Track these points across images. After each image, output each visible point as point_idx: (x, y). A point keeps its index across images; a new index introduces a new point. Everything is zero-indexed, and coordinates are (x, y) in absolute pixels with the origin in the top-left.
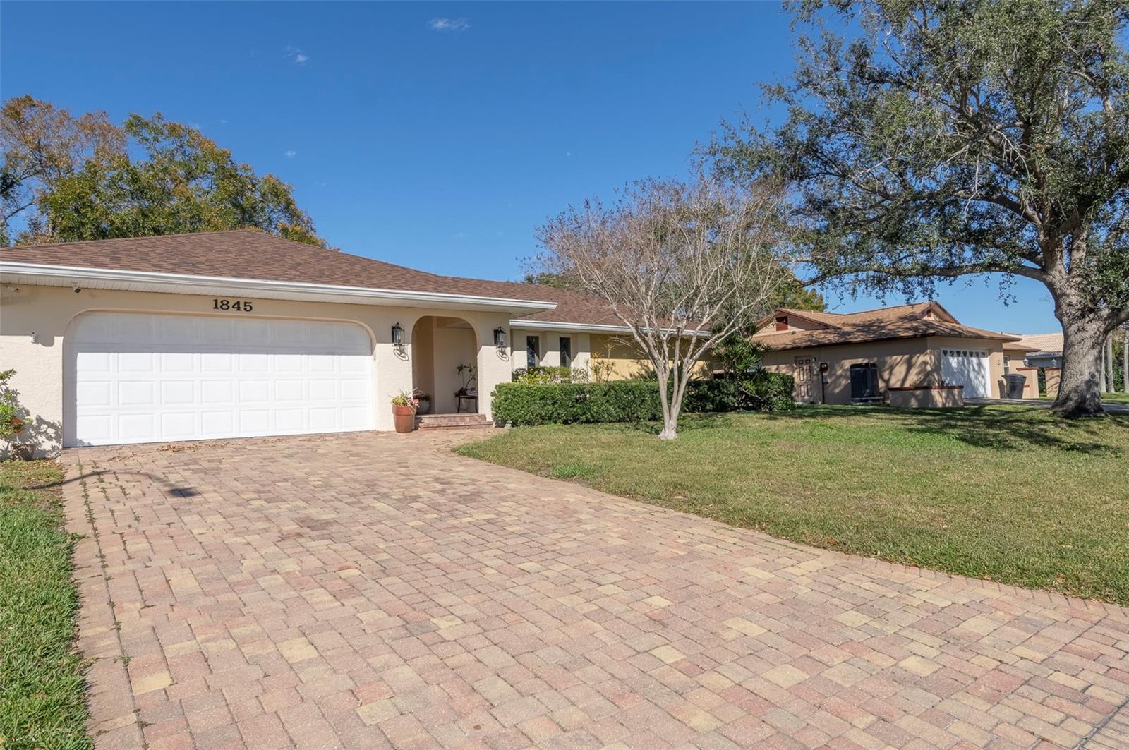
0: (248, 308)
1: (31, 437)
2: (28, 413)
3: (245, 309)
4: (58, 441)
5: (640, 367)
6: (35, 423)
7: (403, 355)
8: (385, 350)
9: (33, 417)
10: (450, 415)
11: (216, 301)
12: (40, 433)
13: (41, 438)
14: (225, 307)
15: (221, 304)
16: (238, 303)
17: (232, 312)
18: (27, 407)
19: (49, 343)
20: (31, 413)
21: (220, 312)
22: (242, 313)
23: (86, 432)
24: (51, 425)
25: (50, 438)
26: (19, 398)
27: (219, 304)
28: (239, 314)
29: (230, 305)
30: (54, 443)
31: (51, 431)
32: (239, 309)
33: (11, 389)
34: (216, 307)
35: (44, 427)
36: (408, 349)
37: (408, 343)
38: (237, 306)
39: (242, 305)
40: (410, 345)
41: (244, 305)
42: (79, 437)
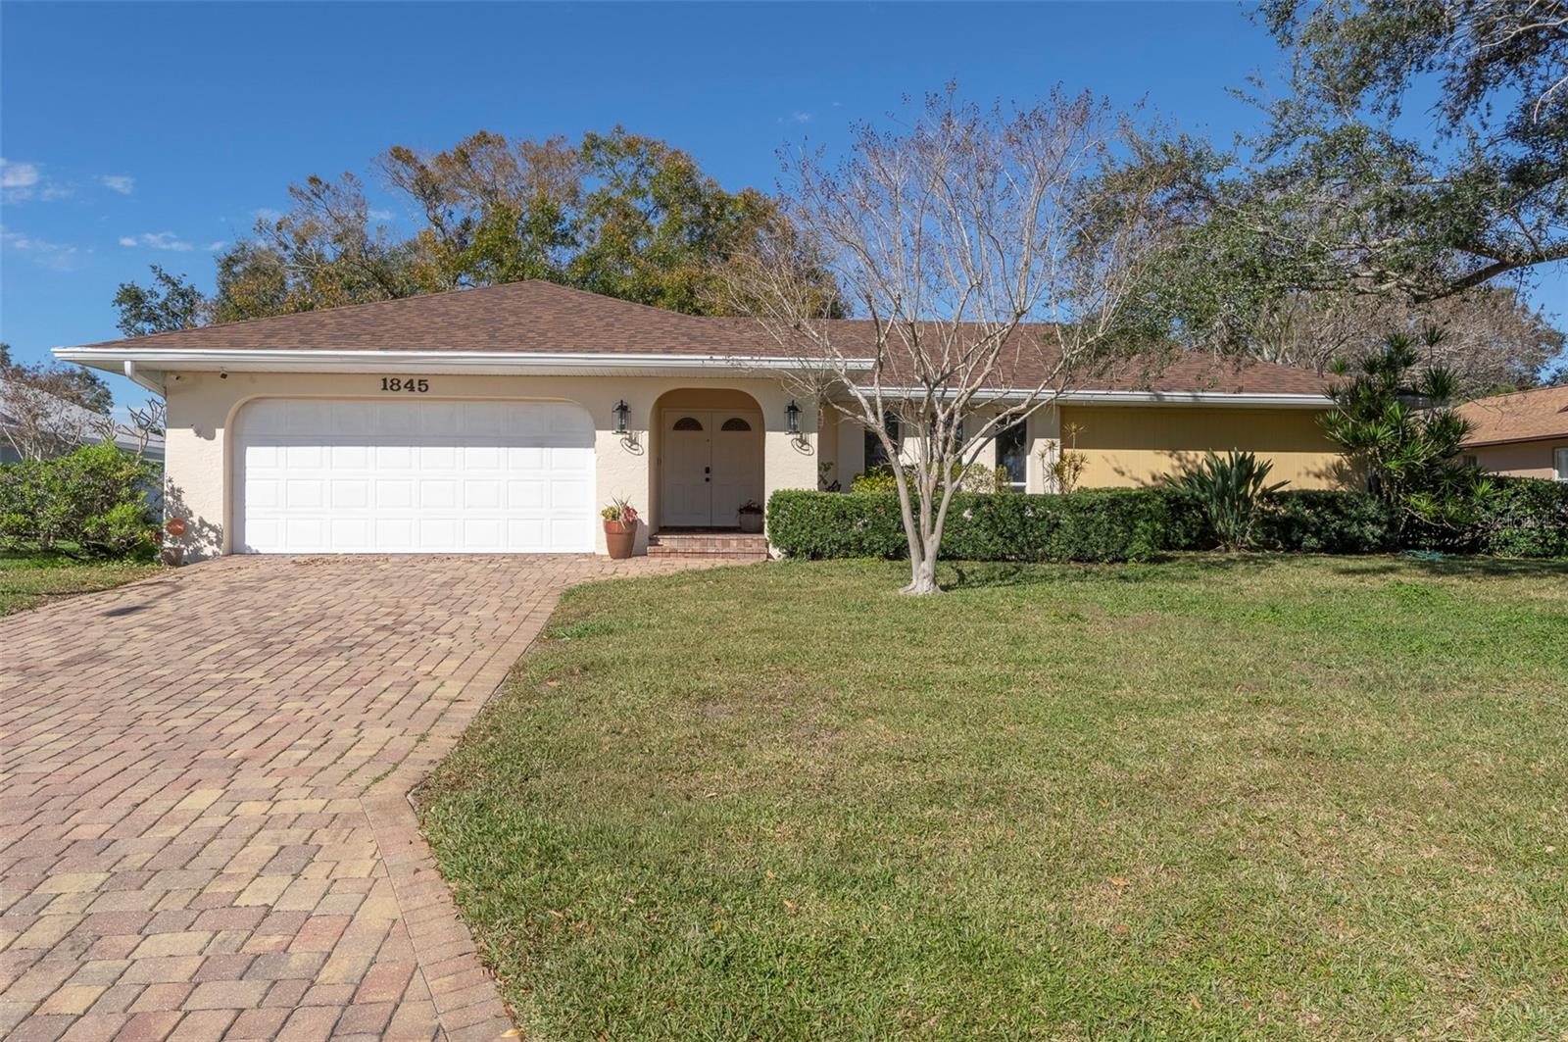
0: (423, 388)
1: (195, 540)
2: (191, 513)
3: (420, 389)
4: (219, 547)
5: (1176, 463)
6: (197, 525)
7: (634, 447)
8: (608, 439)
9: (195, 519)
10: (705, 537)
11: (385, 380)
12: (202, 537)
13: (203, 542)
14: (395, 387)
15: (390, 383)
16: (411, 381)
17: (404, 393)
18: (191, 508)
19: (211, 437)
20: (194, 514)
21: (389, 394)
22: (417, 394)
23: (256, 537)
24: (213, 528)
25: (211, 543)
26: (183, 496)
27: (389, 384)
28: (412, 395)
29: (402, 385)
30: (215, 548)
31: (212, 535)
32: (412, 389)
33: (176, 487)
34: (385, 388)
35: (206, 529)
36: (644, 438)
37: (643, 430)
38: (410, 386)
39: (416, 385)
40: (646, 433)
41: (418, 385)
42: (248, 542)
